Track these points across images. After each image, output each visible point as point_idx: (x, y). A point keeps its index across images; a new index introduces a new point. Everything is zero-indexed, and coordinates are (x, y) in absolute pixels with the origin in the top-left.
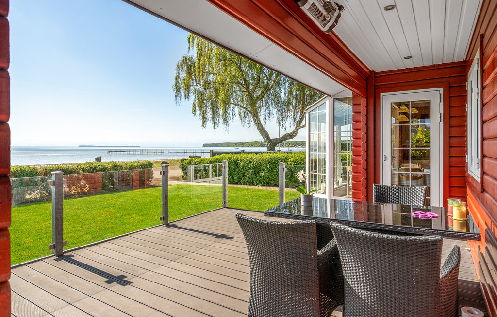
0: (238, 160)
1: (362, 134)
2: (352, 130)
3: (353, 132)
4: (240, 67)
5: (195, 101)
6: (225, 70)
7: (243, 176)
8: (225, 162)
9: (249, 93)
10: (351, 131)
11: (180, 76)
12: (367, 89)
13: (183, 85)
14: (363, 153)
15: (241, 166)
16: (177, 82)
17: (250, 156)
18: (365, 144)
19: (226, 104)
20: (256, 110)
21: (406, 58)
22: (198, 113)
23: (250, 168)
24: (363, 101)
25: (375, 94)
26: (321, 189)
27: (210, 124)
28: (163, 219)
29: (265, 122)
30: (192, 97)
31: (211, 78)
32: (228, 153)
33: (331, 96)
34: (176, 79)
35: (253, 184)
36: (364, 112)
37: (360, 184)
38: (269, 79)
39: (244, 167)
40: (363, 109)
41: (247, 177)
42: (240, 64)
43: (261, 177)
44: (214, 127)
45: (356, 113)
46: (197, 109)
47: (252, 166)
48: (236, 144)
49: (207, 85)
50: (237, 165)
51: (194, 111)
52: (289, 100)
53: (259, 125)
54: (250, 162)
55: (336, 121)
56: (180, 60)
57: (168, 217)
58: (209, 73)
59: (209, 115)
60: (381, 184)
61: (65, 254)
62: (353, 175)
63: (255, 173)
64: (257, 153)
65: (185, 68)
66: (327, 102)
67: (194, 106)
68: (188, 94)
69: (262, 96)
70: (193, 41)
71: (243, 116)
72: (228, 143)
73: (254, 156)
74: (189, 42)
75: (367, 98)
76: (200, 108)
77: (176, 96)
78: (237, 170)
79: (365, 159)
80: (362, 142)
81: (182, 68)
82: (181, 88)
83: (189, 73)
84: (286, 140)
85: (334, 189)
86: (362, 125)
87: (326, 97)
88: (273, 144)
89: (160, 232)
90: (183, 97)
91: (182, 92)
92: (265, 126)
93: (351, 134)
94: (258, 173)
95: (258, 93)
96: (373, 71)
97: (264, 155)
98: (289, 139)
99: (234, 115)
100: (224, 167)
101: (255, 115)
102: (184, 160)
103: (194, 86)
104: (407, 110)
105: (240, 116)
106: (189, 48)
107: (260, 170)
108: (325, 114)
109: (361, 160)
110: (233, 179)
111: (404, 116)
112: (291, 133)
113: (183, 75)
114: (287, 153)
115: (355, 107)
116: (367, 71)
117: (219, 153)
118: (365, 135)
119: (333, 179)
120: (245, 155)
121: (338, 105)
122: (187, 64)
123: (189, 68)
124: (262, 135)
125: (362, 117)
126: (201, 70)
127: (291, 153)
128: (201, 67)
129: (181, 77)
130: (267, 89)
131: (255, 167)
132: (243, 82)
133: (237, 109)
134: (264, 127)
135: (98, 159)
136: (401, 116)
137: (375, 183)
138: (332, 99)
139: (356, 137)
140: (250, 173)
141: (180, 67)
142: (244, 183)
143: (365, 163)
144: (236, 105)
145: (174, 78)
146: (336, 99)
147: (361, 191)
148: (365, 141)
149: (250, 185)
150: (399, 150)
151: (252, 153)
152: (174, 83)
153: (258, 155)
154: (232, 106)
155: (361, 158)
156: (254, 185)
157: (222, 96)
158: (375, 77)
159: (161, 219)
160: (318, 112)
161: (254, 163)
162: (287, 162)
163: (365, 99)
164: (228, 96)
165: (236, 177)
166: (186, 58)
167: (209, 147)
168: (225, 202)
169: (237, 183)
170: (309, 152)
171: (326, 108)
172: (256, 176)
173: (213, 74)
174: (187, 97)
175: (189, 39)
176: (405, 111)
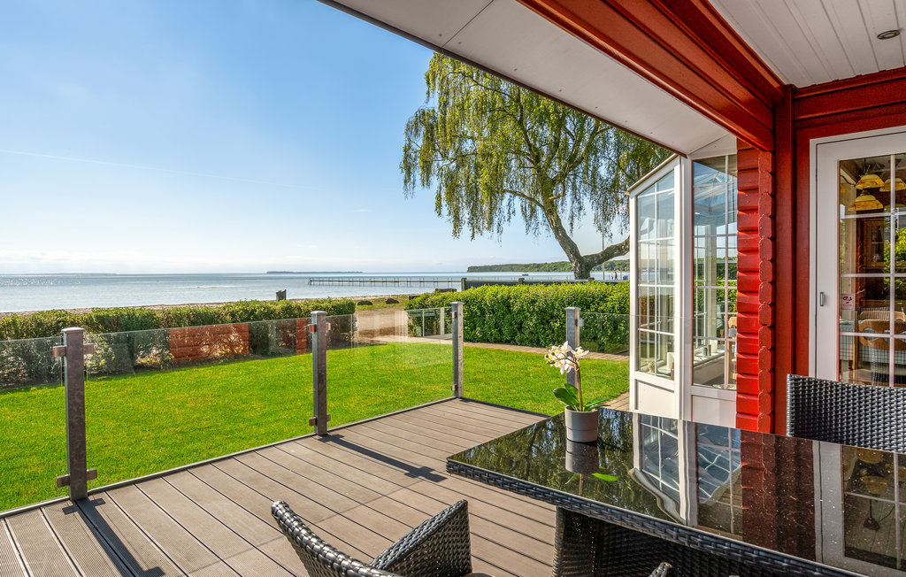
0: (509, 298)
1: (762, 240)
2: (736, 232)
3: (738, 236)
4: (520, 123)
5: (440, 188)
6: (493, 130)
7: (520, 328)
8: (456, 306)
9: (539, 169)
10: (734, 235)
11: (413, 144)
12: (774, 132)
13: (418, 160)
14: (764, 286)
15: (515, 309)
16: (407, 156)
17: (533, 289)
18: (770, 265)
19: (495, 191)
20: (552, 202)
21: (882, 37)
22: (445, 210)
23: (532, 314)
24: (764, 161)
25: (794, 142)
26: (665, 364)
27: (466, 230)
28: (314, 422)
29: (572, 224)
30: (435, 181)
31: (468, 146)
32: (492, 284)
33: (685, 156)
34: (406, 151)
35: (537, 344)
36: (766, 188)
37: (756, 361)
38: (577, 144)
39: (521, 311)
40: (763, 181)
41: (528, 331)
42: (521, 115)
43: (553, 332)
44: (473, 236)
45: (747, 190)
46: (444, 203)
47: (536, 309)
48: (526, 266)
49: (461, 158)
50: (508, 307)
51: (439, 206)
52: (616, 181)
53: (558, 230)
54: (533, 302)
55: (697, 212)
56: (413, 115)
57: (327, 418)
58: (463, 137)
59: (465, 214)
60: (811, 375)
61: (91, 498)
62: (739, 340)
63: (543, 323)
64: (547, 284)
65: (423, 130)
66: (677, 169)
67: (439, 197)
68: (428, 177)
69: (564, 175)
70: (434, 80)
71: (528, 213)
72: (512, 265)
73: (541, 290)
74: (428, 83)
75: (774, 154)
76: (449, 201)
77: (405, 182)
78: (508, 316)
79: (770, 300)
80: (761, 261)
81: (417, 131)
82: (414, 165)
83: (430, 138)
84: (612, 257)
85: (693, 366)
86: (761, 219)
87: (675, 157)
88: (585, 266)
89: (302, 451)
90: (418, 182)
91: (418, 174)
92: (571, 231)
93: (733, 241)
94: (548, 322)
95: (556, 168)
96: (791, 85)
97: (560, 288)
98: (617, 255)
99: (511, 213)
100: (456, 314)
101: (551, 210)
102: (413, 297)
103: (439, 163)
104: (880, 182)
105: (524, 213)
106: (428, 93)
107: (552, 318)
108: (672, 198)
109: (760, 302)
110: (502, 334)
111: (873, 198)
112: (622, 245)
113: (419, 143)
114: (607, 283)
115: (744, 175)
116: (776, 85)
117: (477, 284)
118: (770, 242)
119: (690, 345)
120: (525, 288)
121: (706, 174)
122: (425, 124)
123: (430, 129)
124: (565, 249)
125: (762, 201)
126: (448, 131)
127: (615, 284)
128: (447, 126)
129: (414, 146)
130: (573, 161)
131: (542, 312)
132: (524, 149)
133: (517, 202)
134: (568, 234)
135: (281, 295)
136: (863, 198)
137: (794, 371)
138: (689, 161)
139: (745, 249)
140: (531, 323)
141: (412, 128)
142: (522, 343)
143: (770, 310)
144: (515, 193)
145: (402, 149)
146: (699, 161)
147: (758, 379)
148: (769, 256)
149: (533, 346)
150: (857, 278)
151: (537, 283)
152: (401, 158)
153: (550, 287)
154: (507, 196)
155: (758, 298)
156: (541, 346)
157: (485, 177)
158: (794, 100)
159: (311, 423)
160: (656, 193)
161: (540, 303)
162: (606, 302)
163: (769, 155)
164: (497, 176)
165: (505, 330)
166: (424, 112)
167: (478, 271)
168: (457, 387)
169: (508, 342)
170: (637, 282)
171: (674, 182)
172: (544, 328)
173: (472, 138)
174: (426, 182)
175: (428, 77)
176: (874, 186)
